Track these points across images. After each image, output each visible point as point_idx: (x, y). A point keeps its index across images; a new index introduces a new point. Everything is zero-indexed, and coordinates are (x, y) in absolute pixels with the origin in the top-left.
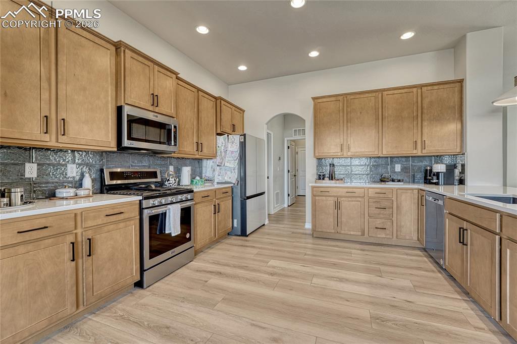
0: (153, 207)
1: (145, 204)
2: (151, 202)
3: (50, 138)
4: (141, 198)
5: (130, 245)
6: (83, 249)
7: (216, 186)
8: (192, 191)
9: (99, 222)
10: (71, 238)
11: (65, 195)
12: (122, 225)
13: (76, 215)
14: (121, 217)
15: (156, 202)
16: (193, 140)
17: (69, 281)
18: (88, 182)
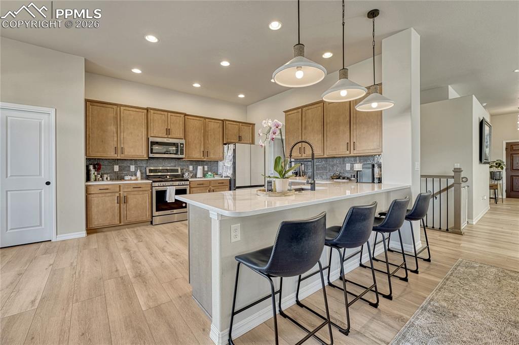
0: (158, 186)
1: (154, 184)
2: (157, 184)
3: (117, 156)
4: (151, 181)
5: (146, 202)
6: (122, 200)
7: (223, 178)
8: (188, 180)
9: (130, 190)
10: (117, 195)
11: (127, 179)
12: (141, 193)
13: (120, 186)
14: (141, 189)
15: (162, 184)
16: (200, 149)
17: (117, 211)
18: (139, 174)
